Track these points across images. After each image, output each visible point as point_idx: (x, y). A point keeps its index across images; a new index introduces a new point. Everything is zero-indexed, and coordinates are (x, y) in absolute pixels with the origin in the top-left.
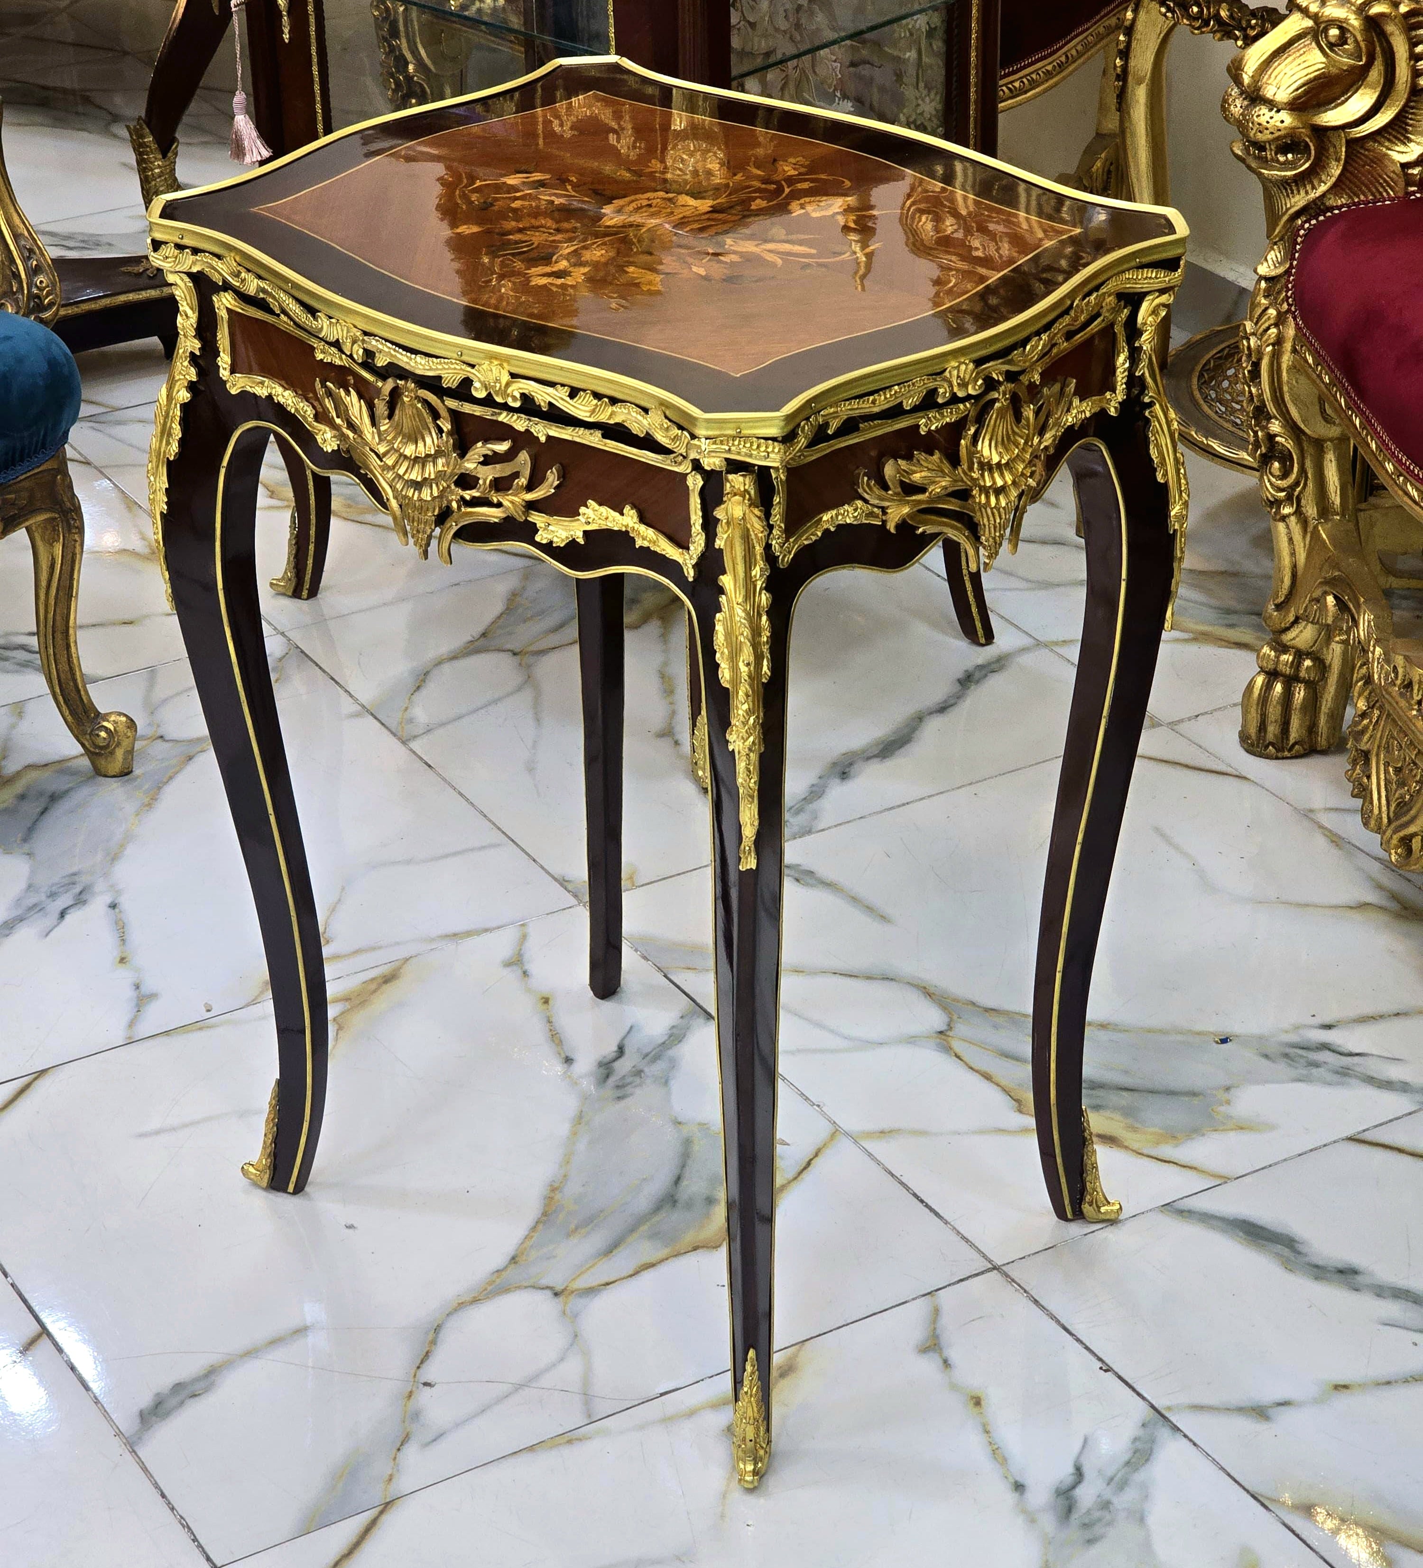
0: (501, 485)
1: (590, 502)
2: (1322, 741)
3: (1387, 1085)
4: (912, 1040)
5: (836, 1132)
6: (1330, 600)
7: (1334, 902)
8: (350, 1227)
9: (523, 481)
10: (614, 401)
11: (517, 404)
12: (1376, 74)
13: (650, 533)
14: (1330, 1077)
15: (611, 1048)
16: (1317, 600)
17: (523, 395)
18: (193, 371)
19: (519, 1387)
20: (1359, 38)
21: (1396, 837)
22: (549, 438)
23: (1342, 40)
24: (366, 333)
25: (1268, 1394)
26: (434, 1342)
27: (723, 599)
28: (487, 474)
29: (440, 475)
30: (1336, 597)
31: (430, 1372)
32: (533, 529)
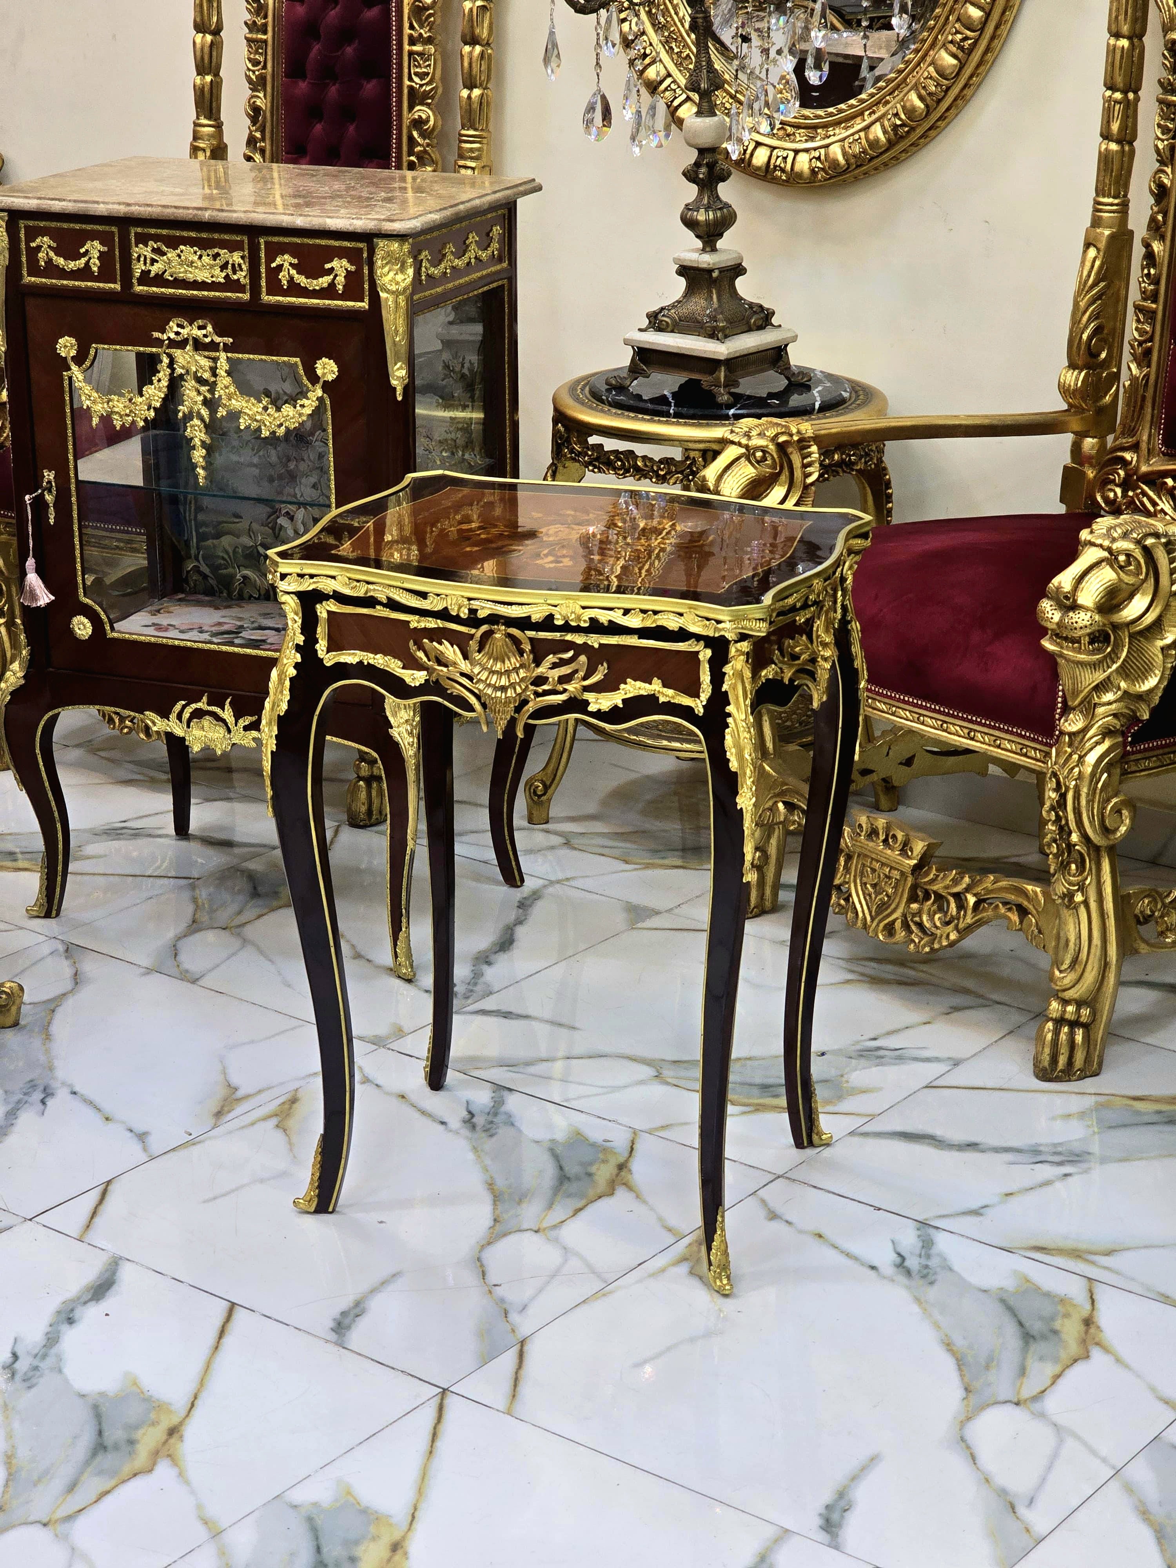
0: (565, 679)
1: (629, 680)
2: (768, 904)
3: (928, 1060)
4: (642, 1082)
5: (635, 1132)
6: (781, 806)
7: (833, 981)
8: (381, 1222)
9: (581, 674)
10: (656, 613)
11: (587, 625)
12: (784, 477)
13: (670, 692)
14: (893, 1061)
15: (465, 1114)
16: (770, 809)
17: (590, 619)
18: (298, 656)
19: (553, 1276)
20: (775, 456)
21: (882, 925)
22: (600, 645)
23: (764, 459)
24: (470, 599)
25: (974, 1205)
26: (482, 1266)
27: (730, 720)
28: (556, 673)
29: (522, 680)
30: (784, 803)
31: (492, 1278)
32: (587, 703)
